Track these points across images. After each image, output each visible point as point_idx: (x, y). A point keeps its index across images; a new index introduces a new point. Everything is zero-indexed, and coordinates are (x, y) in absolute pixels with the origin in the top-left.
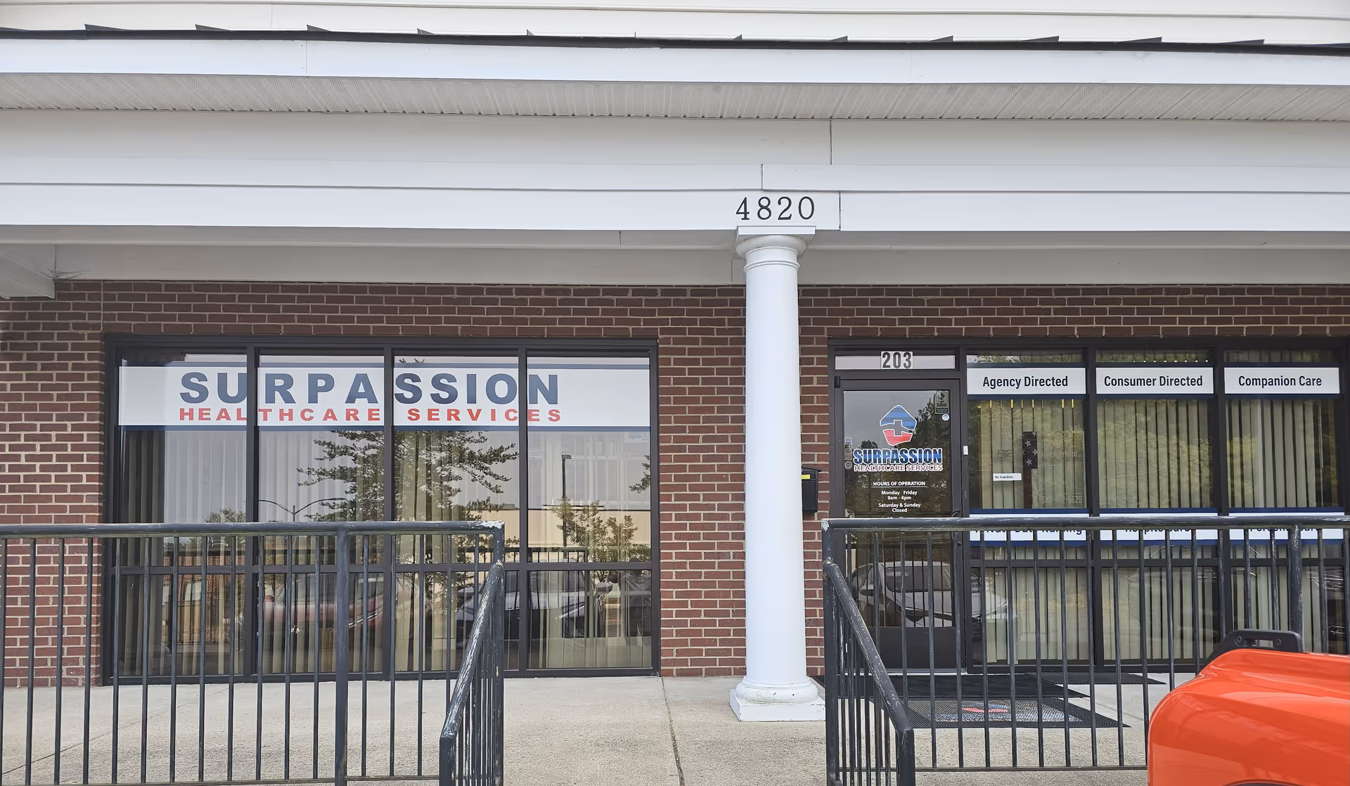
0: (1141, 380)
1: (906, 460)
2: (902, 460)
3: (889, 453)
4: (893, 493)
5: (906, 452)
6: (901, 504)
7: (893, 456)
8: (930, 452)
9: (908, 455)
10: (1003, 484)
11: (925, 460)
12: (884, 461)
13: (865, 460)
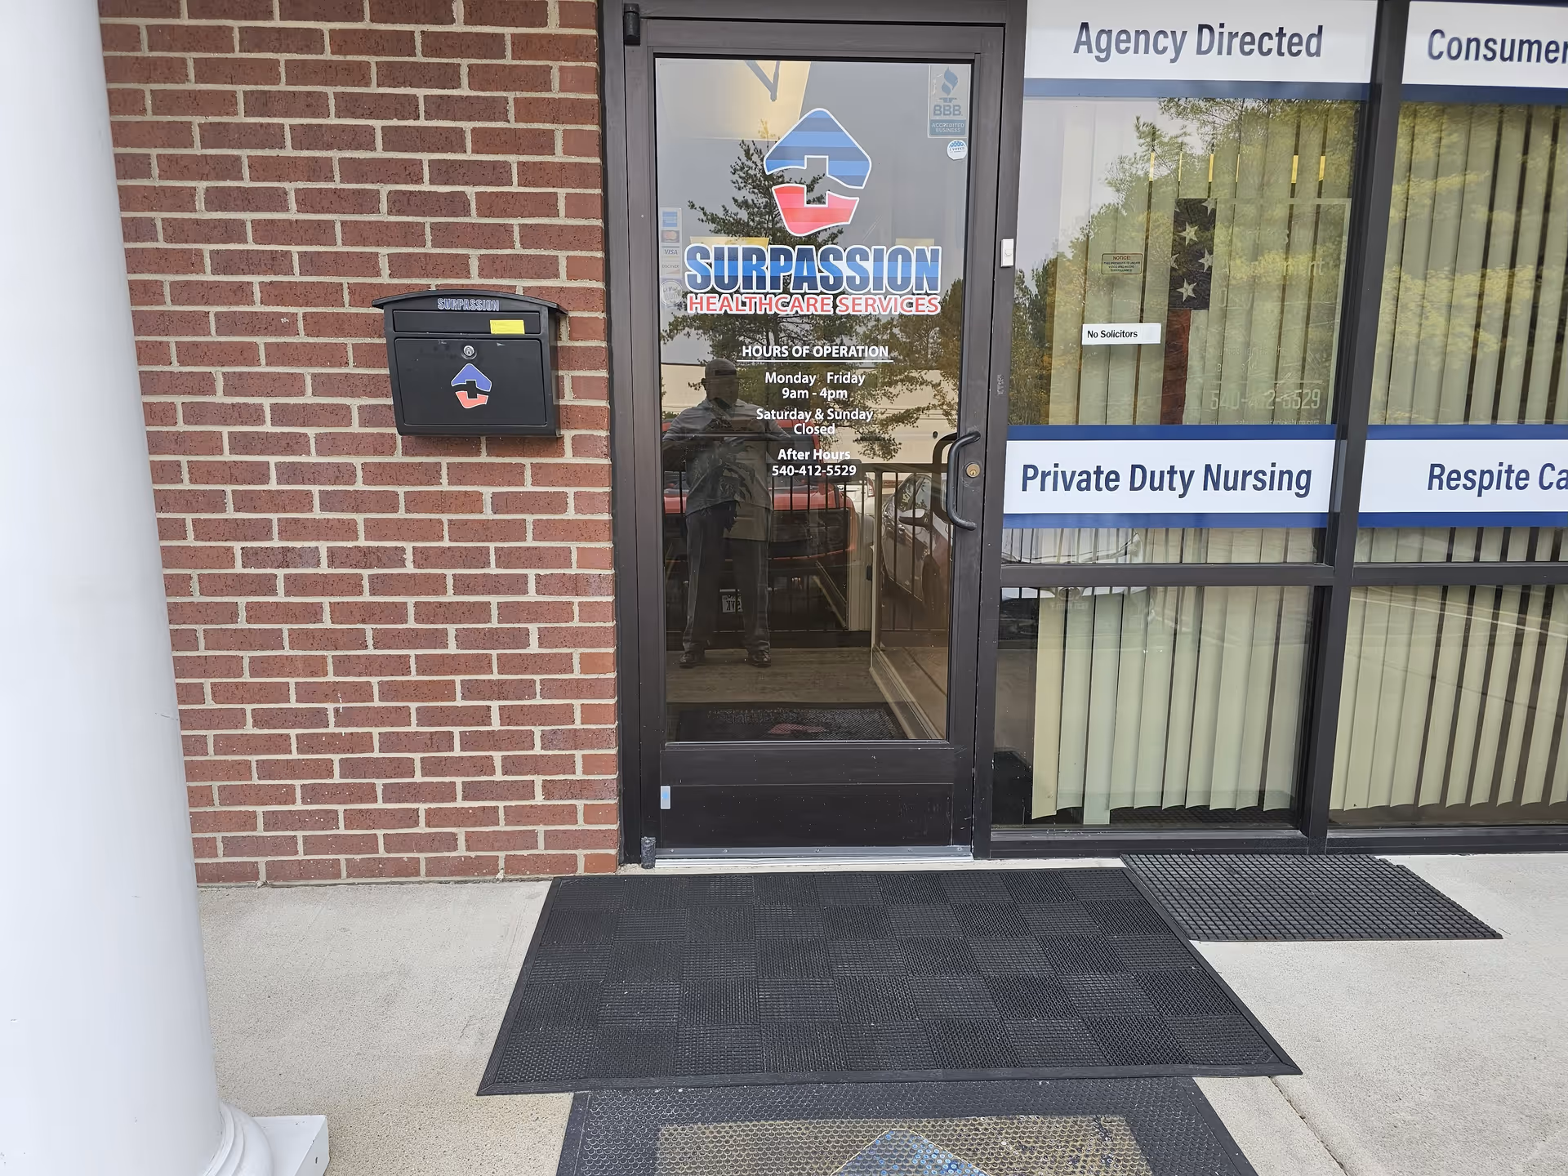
0: (1531, 44)
1: (838, 280)
2: (824, 280)
3: (788, 258)
4: (798, 378)
5: (838, 257)
6: (818, 411)
7: (799, 269)
8: (907, 258)
9: (842, 265)
10: (1109, 353)
11: (892, 281)
12: (775, 285)
13: (719, 279)
